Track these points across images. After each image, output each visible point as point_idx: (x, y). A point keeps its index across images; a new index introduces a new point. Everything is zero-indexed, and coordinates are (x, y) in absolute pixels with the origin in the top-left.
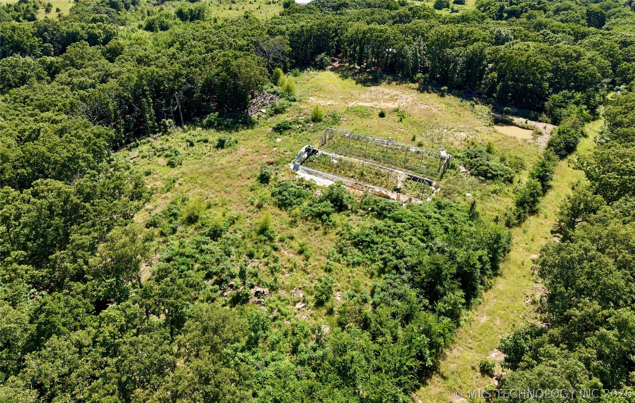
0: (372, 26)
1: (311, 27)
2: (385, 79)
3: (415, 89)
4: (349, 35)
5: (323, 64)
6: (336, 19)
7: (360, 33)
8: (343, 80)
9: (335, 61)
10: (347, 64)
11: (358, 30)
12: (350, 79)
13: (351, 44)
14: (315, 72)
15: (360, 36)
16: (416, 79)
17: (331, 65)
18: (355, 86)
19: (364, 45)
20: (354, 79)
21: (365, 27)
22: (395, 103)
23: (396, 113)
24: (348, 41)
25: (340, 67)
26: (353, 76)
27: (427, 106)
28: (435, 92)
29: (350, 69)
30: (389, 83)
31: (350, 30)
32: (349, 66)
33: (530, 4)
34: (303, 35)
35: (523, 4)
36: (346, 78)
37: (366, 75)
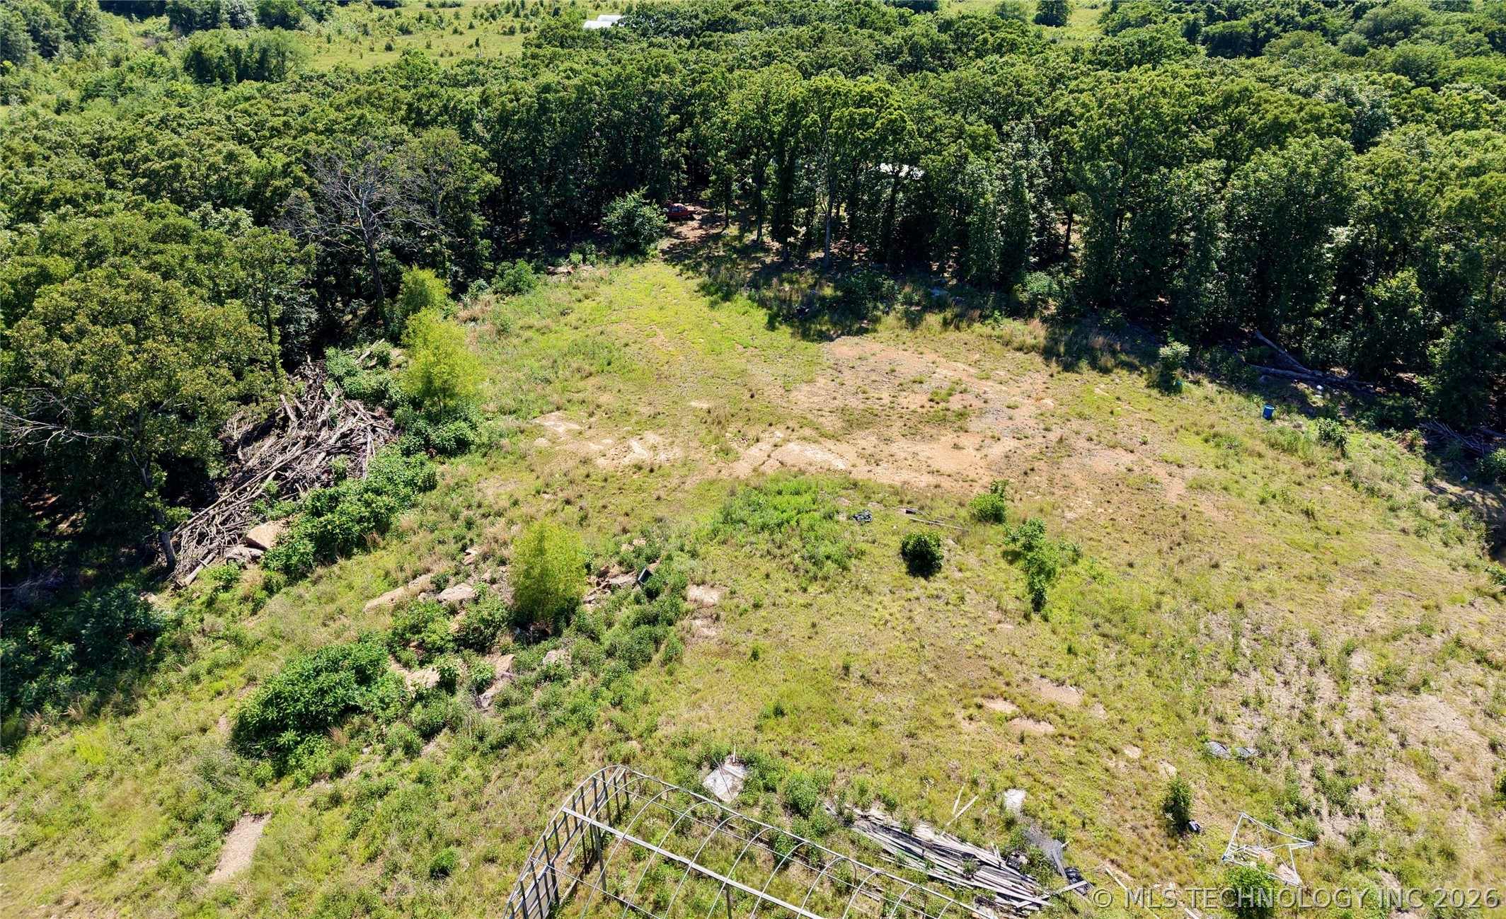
0: (822, 80)
1: (581, 89)
2: (889, 299)
3: (1033, 348)
4: (734, 121)
5: (636, 233)
6: (685, 62)
7: (776, 112)
8: (713, 305)
9: (689, 217)
10: (733, 230)
11: (766, 97)
12: (742, 299)
13: (743, 153)
14: (602, 270)
15: (777, 122)
16: (1024, 297)
17: (669, 233)
18: (765, 337)
19: (793, 158)
20: (762, 303)
21: (797, 88)
22: (964, 440)
23: (993, 532)
24: (730, 141)
25: (704, 240)
26: (754, 284)
27: (1127, 459)
28: (1131, 367)
29: (746, 252)
30: (913, 321)
31: (734, 97)
32: (740, 238)
33: (1277, 15)
34: (550, 121)
35: (1258, 16)
36: (727, 297)
37: (807, 278)
